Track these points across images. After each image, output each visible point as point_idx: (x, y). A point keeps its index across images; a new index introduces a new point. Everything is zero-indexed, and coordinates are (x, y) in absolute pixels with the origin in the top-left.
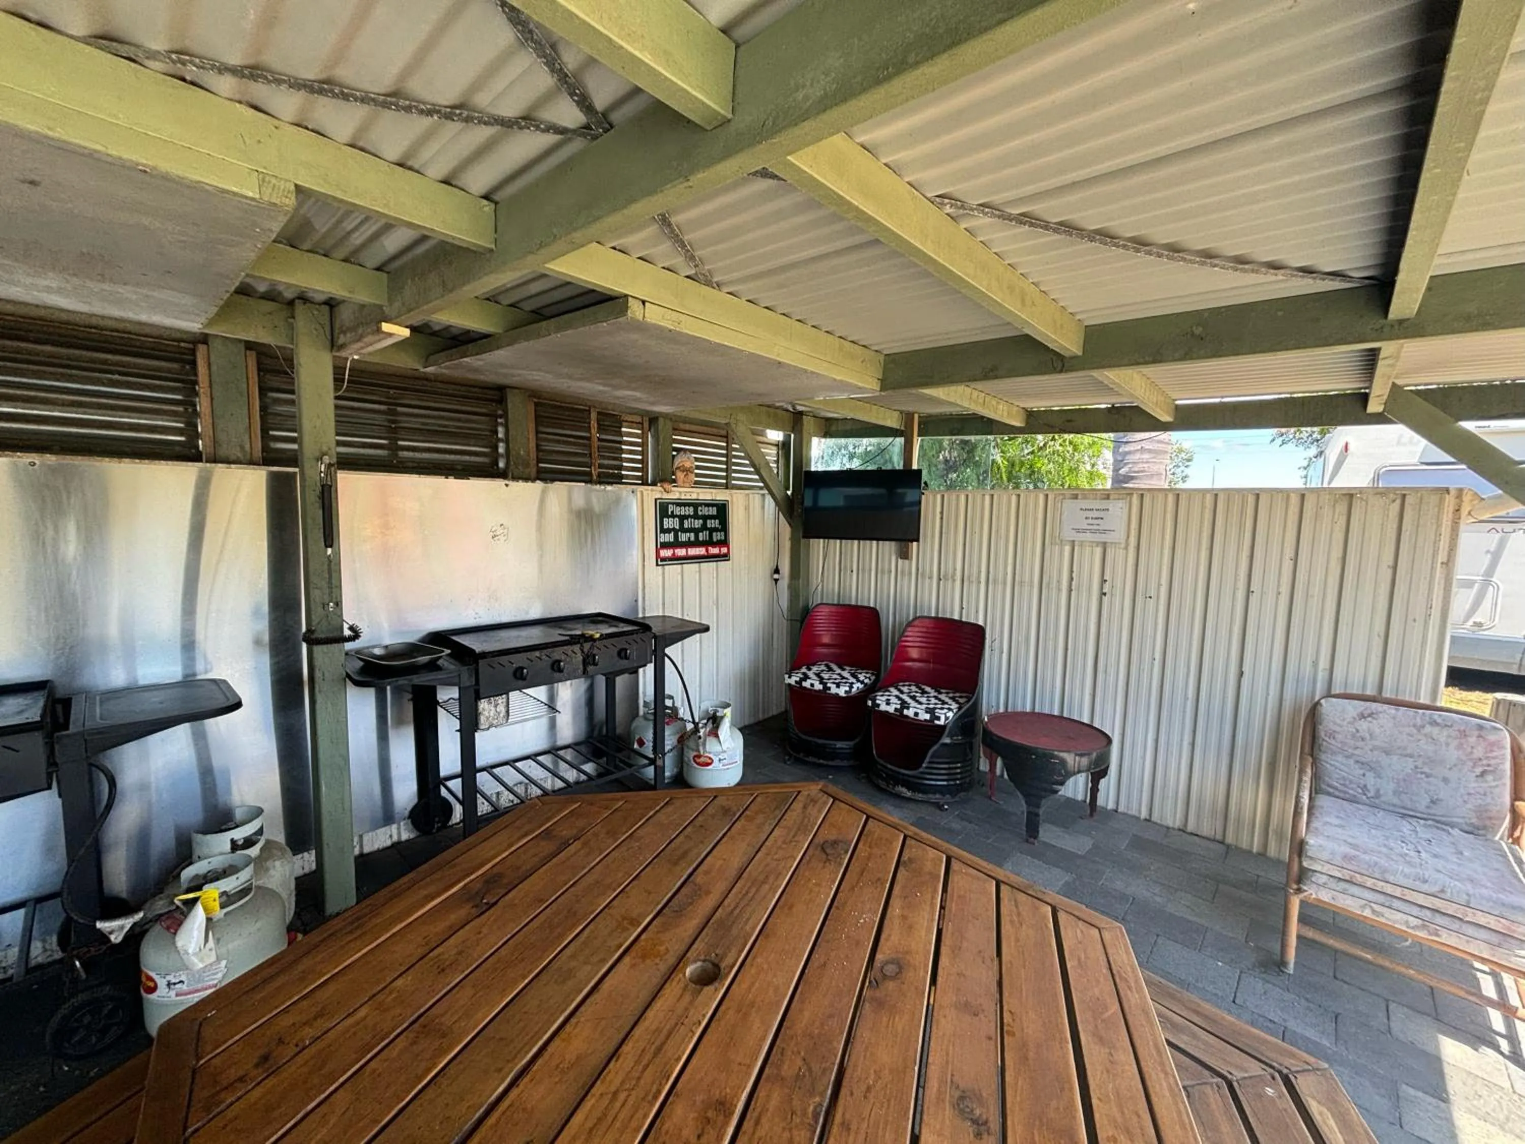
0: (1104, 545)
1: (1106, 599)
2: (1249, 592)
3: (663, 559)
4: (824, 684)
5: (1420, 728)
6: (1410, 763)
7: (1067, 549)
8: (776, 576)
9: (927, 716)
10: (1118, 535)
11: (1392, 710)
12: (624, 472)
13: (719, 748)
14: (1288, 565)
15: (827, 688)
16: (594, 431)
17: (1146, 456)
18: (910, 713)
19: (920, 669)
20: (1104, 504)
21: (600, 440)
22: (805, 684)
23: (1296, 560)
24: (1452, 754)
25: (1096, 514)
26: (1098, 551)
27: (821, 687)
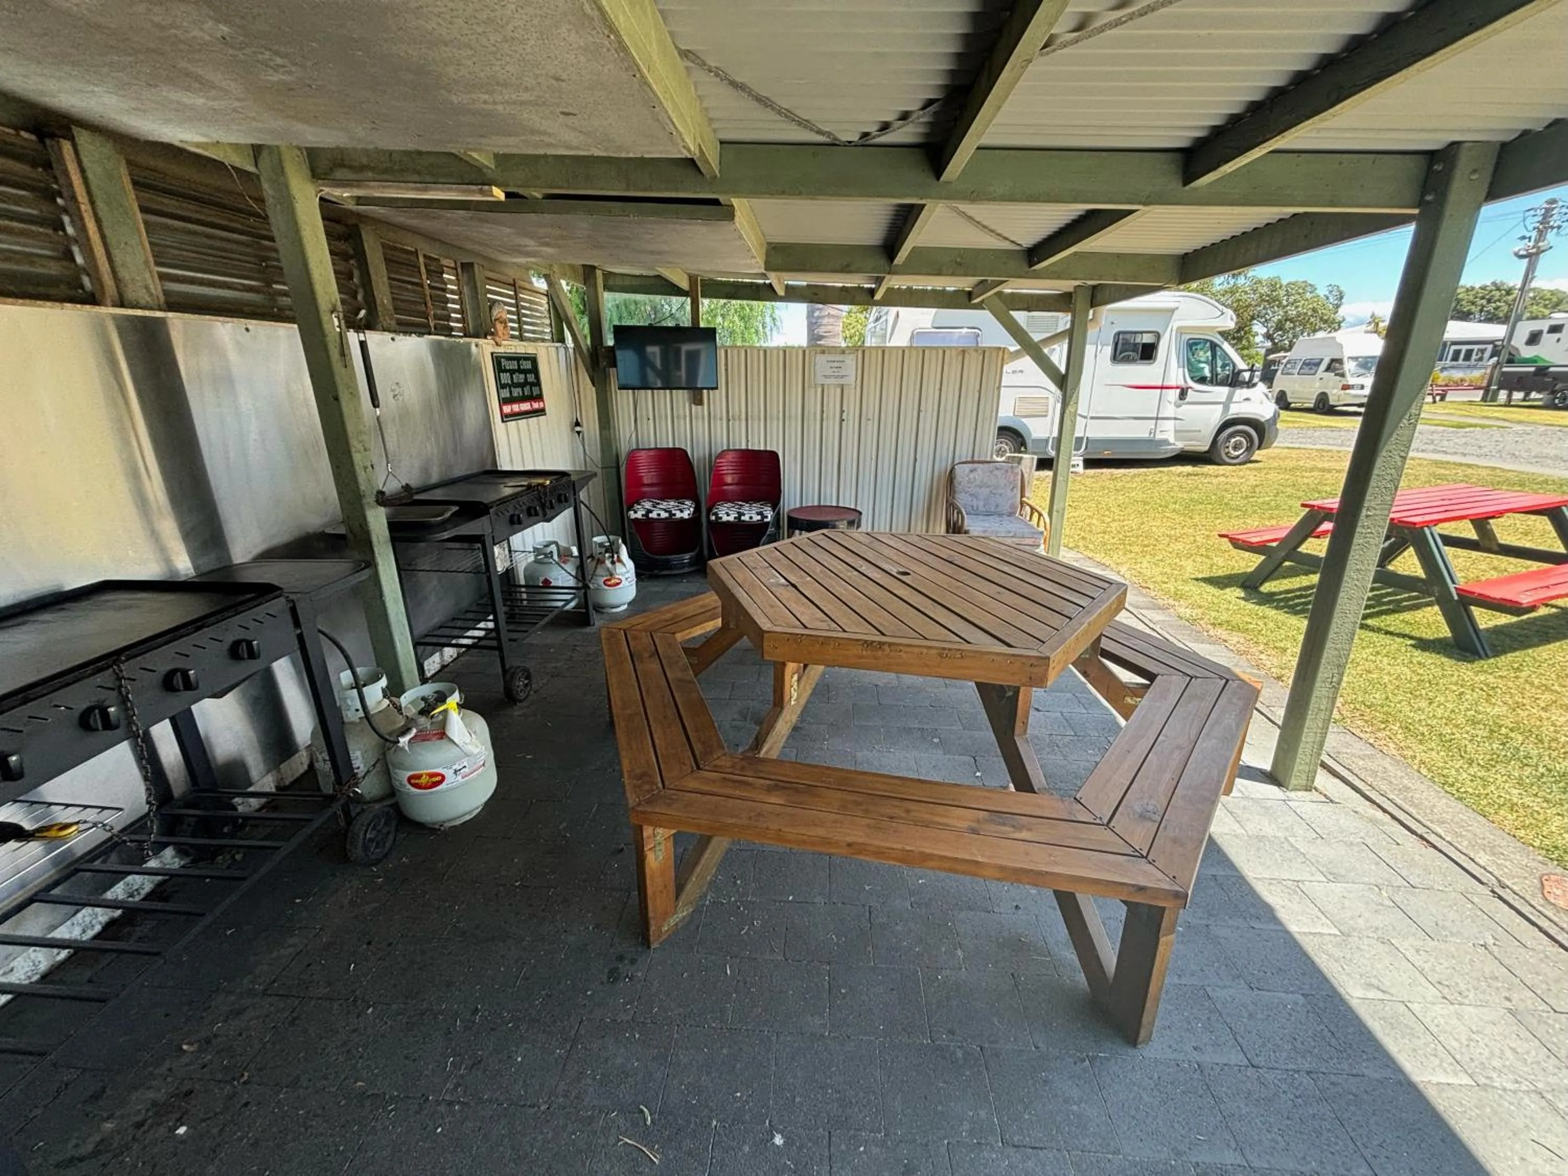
0: (842, 387)
1: (844, 424)
2: (919, 411)
3: (507, 416)
4: (670, 512)
5: (991, 472)
6: (988, 490)
7: (819, 390)
8: (578, 429)
9: (759, 517)
10: (852, 379)
11: (980, 465)
12: (452, 324)
13: (624, 570)
14: (937, 392)
15: (672, 515)
16: (424, 277)
17: (831, 320)
18: (746, 518)
19: (732, 491)
20: (840, 358)
21: (430, 287)
22: (651, 515)
23: (941, 389)
24: (1002, 482)
25: (836, 364)
26: (839, 390)
27: (667, 515)
